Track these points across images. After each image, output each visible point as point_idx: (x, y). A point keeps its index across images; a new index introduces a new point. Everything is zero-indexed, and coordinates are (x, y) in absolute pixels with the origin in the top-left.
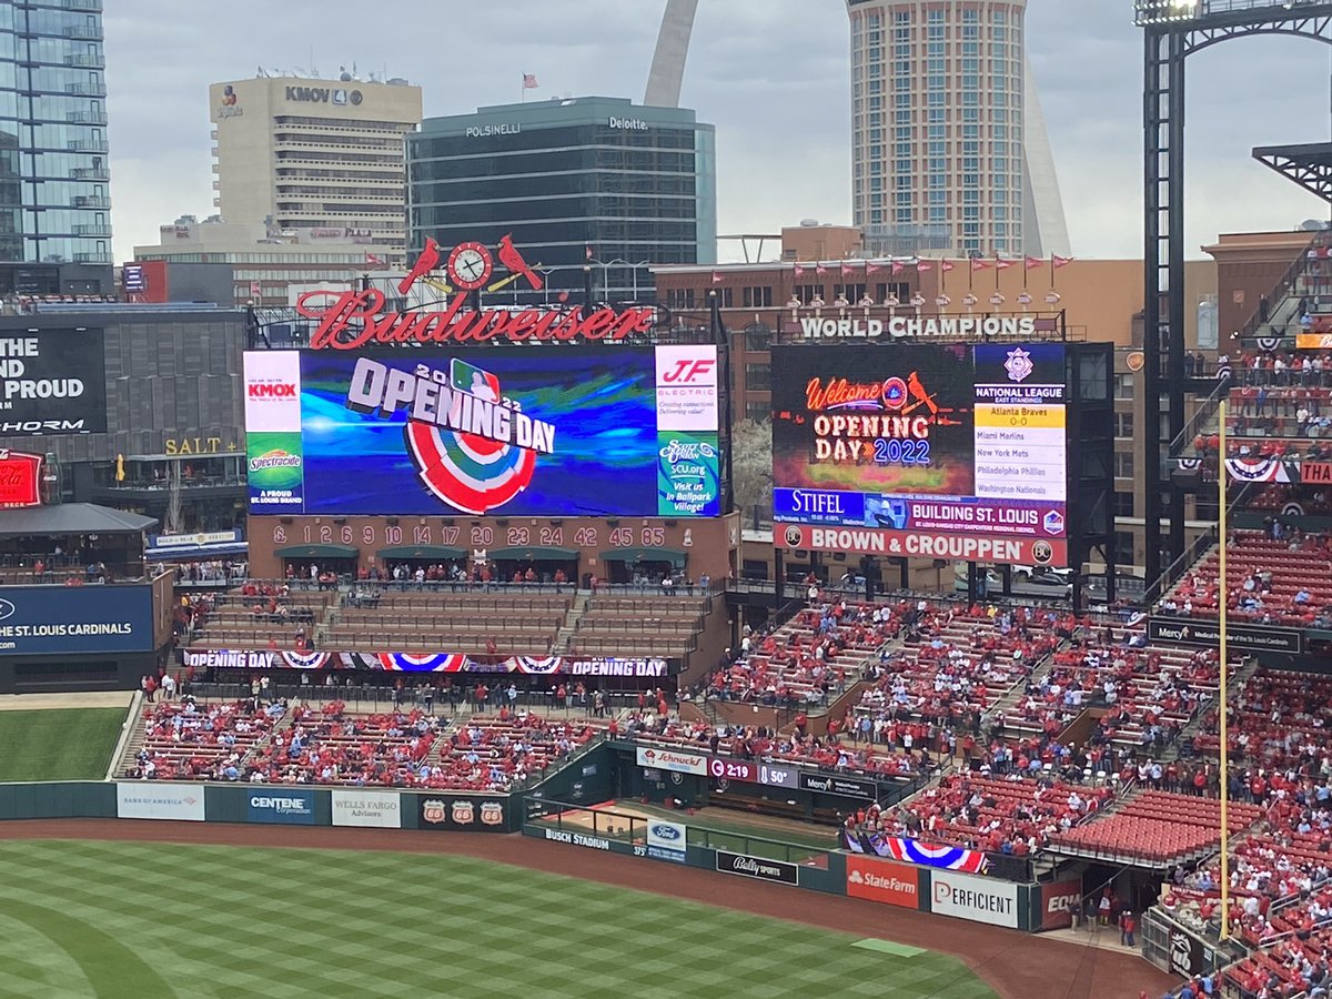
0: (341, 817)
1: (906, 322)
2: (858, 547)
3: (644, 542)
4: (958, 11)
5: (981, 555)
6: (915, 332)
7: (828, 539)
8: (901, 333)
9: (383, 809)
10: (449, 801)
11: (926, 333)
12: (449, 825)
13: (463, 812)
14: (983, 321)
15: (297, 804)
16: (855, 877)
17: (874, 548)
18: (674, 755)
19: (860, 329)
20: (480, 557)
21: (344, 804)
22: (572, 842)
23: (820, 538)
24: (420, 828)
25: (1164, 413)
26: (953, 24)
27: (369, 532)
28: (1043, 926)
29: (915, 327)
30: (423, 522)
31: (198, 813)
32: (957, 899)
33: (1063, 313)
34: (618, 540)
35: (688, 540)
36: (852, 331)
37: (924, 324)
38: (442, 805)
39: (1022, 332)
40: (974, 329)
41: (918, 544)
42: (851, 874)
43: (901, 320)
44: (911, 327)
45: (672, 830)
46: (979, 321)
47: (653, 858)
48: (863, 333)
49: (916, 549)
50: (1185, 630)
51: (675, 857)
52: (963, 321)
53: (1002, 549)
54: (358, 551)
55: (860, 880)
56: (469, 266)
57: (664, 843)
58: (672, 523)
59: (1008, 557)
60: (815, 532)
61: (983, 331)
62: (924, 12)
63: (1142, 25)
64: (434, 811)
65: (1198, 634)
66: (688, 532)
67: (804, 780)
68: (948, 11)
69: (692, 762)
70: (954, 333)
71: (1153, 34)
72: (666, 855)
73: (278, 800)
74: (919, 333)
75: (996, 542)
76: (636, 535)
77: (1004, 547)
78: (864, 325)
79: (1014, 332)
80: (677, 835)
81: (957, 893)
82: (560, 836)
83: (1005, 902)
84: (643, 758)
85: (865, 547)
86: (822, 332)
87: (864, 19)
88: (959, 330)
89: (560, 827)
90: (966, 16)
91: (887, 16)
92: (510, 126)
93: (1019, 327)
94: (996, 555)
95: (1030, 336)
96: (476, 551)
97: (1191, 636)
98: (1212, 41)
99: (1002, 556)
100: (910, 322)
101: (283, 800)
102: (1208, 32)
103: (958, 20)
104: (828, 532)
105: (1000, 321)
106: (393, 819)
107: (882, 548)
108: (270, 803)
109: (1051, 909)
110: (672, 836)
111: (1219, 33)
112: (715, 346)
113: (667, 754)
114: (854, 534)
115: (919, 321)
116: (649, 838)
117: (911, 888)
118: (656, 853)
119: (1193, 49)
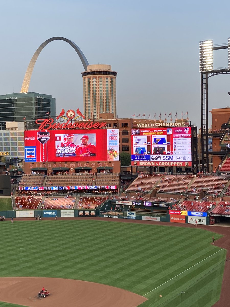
0: (62, 215)
1: (159, 124)
2: (149, 165)
3: (105, 166)
4: (105, 78)
5: (174, 165)
6: (161, 126)
7: (143, 164)
8: (158, 126)
9: (71, 213)
10: (84, 211)
11: (163, 126)
12: (84, 215)
13: (87, 213)
14: (175, 123)
15: (53, 213)
16: (172, 218)
17: (152, 165)
18: (124, 202)
19: (149, 125)
20: (72, 169)
21: (63, 213)
22: (110, 217)
23: (141, 164)
24: (78, 217)
25: (205, 140)
26: (104, 80)
27: (50, 165)
28: (210, 224)
29: (161, 125)
30: (61, 163)
31: (33, 216)
32: (193, 221)
33: (190, 121)
34: (99, 166)
35: (113, 165)
36: (148, 126)
37: (163, 124)
38: (83, 212)
39: (182, 125)
40: (173, 125)
41: (162, 164)
42: (171, 218)
43: (158, 124)
44: (160, 125)
45: (133, 213)
46: (174, 123)
47: (128, 219)
48: (150, 126)
49: (161, 165)
50: (226, 173)
51: (133, 218)
52: (170, 123)
53: (179, 164)
54: (47, 169)
55: (173, 219)
56: (71, 114)
57: (131, 216)
58: (110, 162)
59: (180, 165)
60: (140, 162)
61: (174, 125)
62: (98, 78)
63: (200, 72)
64: (81, 213)
65: (228, 174)
66: (113, 164)
67: (153, 204)
68: (103, 78)
69: (129, 203)
70: (169, 126)
71: (202, 74)
72: (131, 218)
73: (50, 213)
74: (162, 126)
75: (177, 163)
76: (103, 165)
77: (179, 163)
78: (150, 125)
79: (181, 125)
80: (134, 214)
81: (193, 219)
82: (107, 216)
83: (203, 220)
84: (118, 203)
85: (151, 165)
86: (141, 126)
87: (86, 79)
88: (169, 125)
89: (107, 215)
90: (106, 79)
91: (91, 78)
92: (16, 97)
93: (182, 124)
94: (177, 165)
95: (184, 126)
96: (71, 168)
97: (227, 174)
98: (214, 75)
99: (179, 165)
100: (160, 124)
101: (51, 213)
102: (213, 74)
103: (105, 79)
104: (143, 162)
105: (178, 123)
106: (73, 215)
107: (154, 165)
108: (48, 213)
109: (211, 221)
110: (133, 214)
111: (215, 74)
112: (118, 129)
113: (123, 201)
114: (148, 163)
115: (162, 124)
116: (127, 215)
117: (184, 219)
118: (129, 218)
119: (210, 76)
